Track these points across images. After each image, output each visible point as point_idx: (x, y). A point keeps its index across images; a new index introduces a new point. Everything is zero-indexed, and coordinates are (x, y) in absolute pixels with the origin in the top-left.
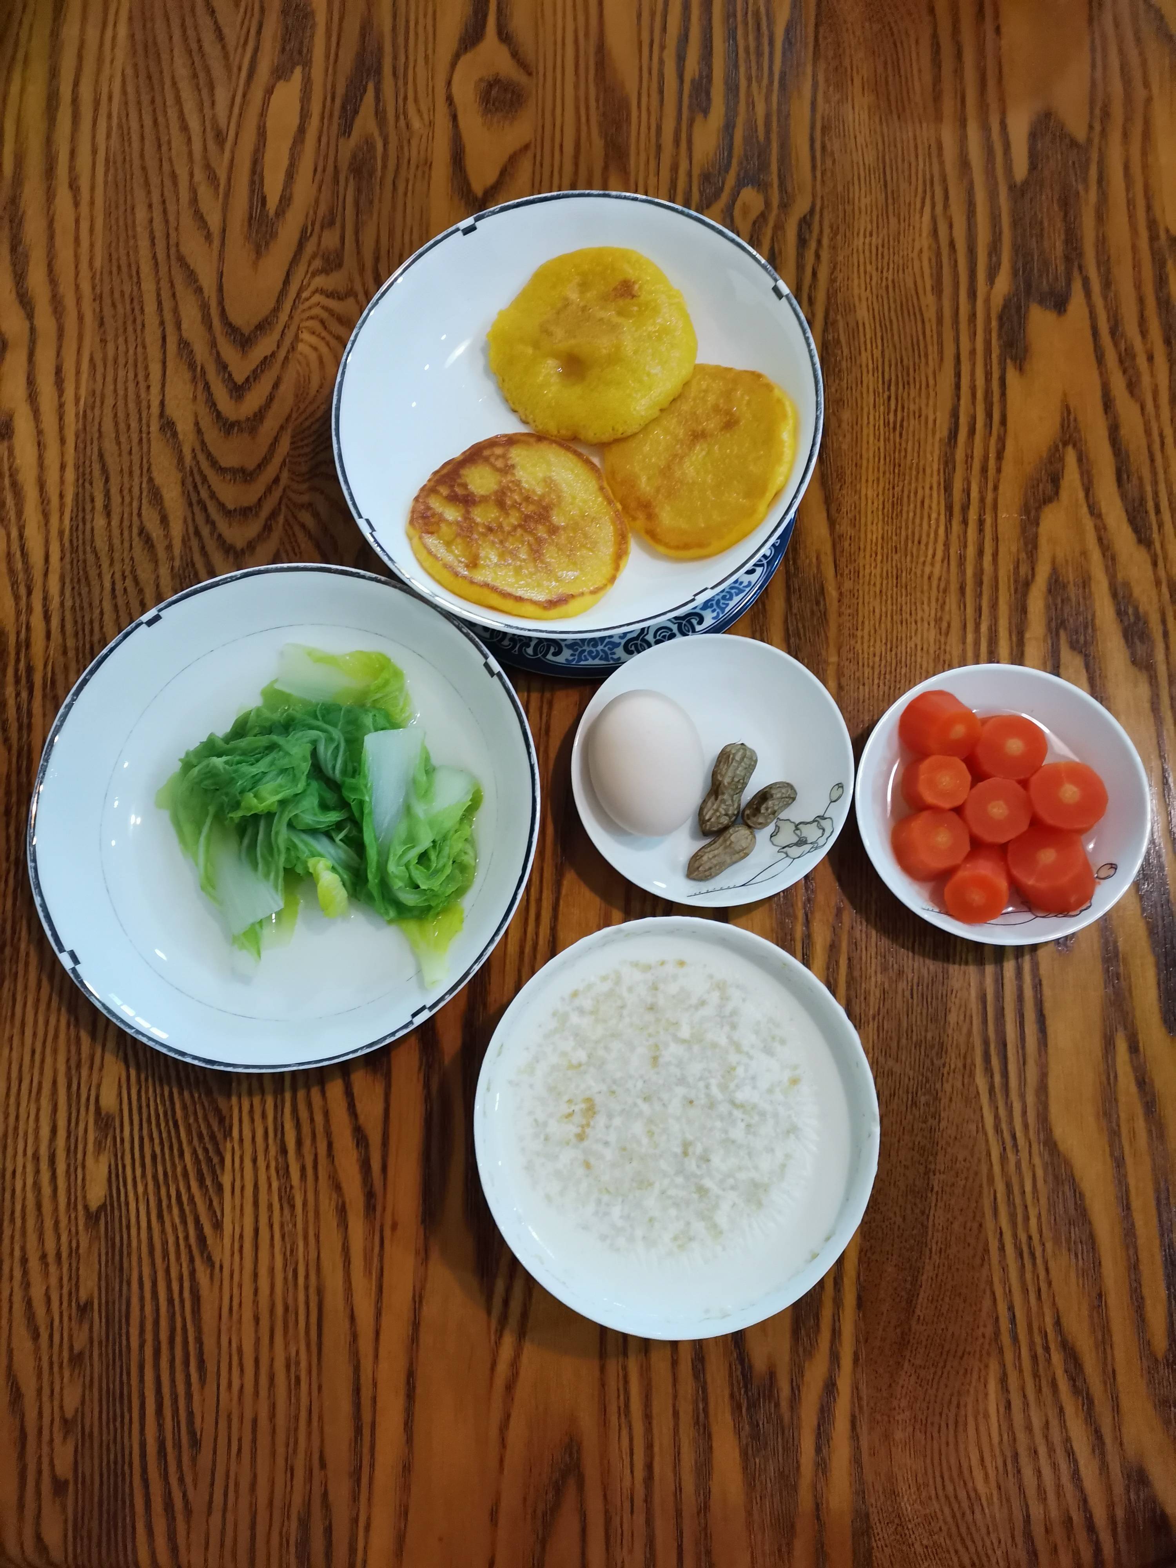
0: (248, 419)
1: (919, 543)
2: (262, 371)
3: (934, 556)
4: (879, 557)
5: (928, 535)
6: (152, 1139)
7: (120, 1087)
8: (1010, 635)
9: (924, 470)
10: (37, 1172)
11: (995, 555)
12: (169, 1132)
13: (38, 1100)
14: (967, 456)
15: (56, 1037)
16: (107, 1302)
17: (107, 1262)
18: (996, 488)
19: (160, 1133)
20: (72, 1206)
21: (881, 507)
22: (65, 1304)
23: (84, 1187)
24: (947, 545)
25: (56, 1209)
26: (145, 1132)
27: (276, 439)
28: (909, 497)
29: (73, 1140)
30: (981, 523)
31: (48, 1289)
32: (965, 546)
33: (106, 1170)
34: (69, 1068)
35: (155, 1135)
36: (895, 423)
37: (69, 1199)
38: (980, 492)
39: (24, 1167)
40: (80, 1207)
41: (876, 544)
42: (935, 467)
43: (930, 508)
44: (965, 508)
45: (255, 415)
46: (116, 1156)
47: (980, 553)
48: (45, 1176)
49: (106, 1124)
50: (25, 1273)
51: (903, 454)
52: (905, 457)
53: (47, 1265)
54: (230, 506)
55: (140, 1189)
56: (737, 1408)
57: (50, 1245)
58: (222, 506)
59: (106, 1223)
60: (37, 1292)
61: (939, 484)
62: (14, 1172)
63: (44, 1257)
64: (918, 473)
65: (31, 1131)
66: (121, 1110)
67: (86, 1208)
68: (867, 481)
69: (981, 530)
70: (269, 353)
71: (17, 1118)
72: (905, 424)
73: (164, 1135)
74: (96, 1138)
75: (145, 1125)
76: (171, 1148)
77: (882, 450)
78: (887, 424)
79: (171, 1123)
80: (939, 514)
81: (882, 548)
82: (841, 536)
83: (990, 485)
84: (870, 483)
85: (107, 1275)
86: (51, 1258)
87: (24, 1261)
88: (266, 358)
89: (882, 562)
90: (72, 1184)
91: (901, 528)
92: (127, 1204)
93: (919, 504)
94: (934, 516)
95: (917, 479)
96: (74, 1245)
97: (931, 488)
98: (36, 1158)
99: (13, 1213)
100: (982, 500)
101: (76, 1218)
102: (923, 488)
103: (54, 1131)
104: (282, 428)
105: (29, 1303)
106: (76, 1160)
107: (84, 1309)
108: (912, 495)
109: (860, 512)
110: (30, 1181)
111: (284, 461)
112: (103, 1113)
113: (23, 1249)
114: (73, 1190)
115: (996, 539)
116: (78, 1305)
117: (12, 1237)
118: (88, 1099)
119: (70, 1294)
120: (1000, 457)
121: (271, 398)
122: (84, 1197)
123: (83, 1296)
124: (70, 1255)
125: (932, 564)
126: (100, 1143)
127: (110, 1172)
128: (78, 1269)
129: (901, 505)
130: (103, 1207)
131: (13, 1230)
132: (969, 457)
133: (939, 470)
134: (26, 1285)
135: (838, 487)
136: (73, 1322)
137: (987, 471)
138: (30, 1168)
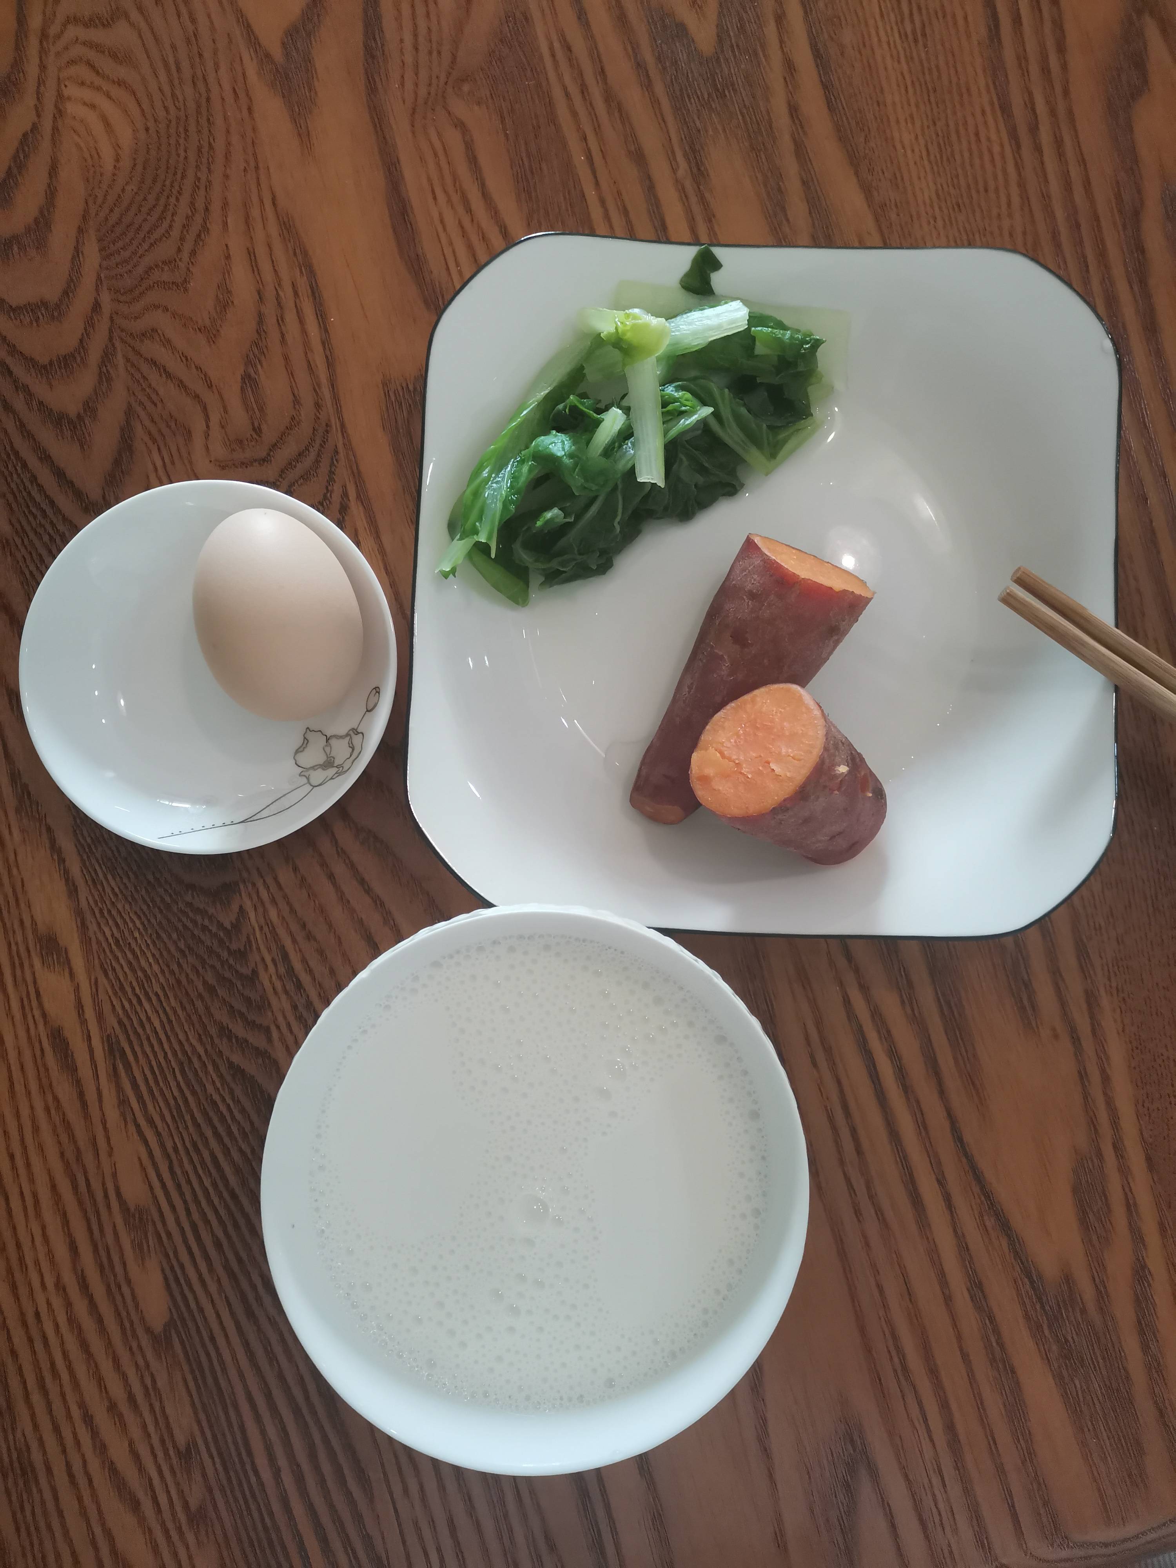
0: (28, 230)
1: (986, 191)
2: (26, 156)
3: (1009, 204)
4: (940, 223)
5: (995, 178)
6: (207, 1222)
7: (144, 1169)
8: (1132, 288)
9: (968, 90)
10: (69, 1305)
11: (1087, 184)
12: (227, 1207)
13: (38, 1214)
14: (1018, 58)
15: (36, 1130)
16: (214, 1436)
17: (198, 1388)
18: (1066, 92)
19: (216, 1211)
20: (129, 1333)
21: (924, 154)
22: (160, 1454)
23: (137, 1306)
24: (1022, 184)
25: (109, 1344)
26: (196, 1216)
27: (77, 251)
28: (957, 132)
29: (103, 1254)
30: (1058, 143)
31: (131, 1444)
32: (1046, 181)
33: (160, 1278)
34: (67, 1164)
35: (211, 1216)
36: (914, 32)
37: (122, 1325)
38: (1048, 102)
39: (49, 1303)
40: (140, 1332)
41: (932, 207)
42: (982, 83)
43: (989, 139)
44: (1034, 129)
45: (36, 221)
46: (167, 1256)
47: (1068, 187)
48: (81, 1307)
49: (141, 1219)
50: (95, 1434)
51: (935, 74)
52: (939, 77)
53: (121, 1416)
54: (44, 360)
55: (213, 1287)
56: (1036, 1330)
57: (117, 1390)
58: (30, 362)
59: (182, 1343)
60: (119, 1452)
61: (992, 104)
62: (37, 1314)
63: (112, 1407)
64: (961, 95)
65: (42, 1257)
66: (155, 1198)
67: (148, 1330)
68: (898, 122)
69: (1061, 154)
70: (28, 127)
71: (18, 1246)
72: (928, 31)
73: (222, 1212)
74: (132, 1242)
75: (193, 1208)
76: (236, 1226)
77: (907, 76)
78: (903, 36)
79: (226, 1195)
80: (1002, 146)
81: (940, 208)
82: (883, 206)
83: (1058, 90)
84: (903, 123)
85: (203, 1405)
86: (124, 1407)
87: (88, 1419)
88: (25, 135)
89: (944, 227)
90: (121, 1308)
91: (957, 176)
92: (201, 1310)
93: (973, 138)
94: (996, 149)
95: (962, 105)
96: (148, 1381)
97: (983, 112)
98: (60, 1286)
99: (53, 1364)
100: (1053, 112)
101: (140, 1348)
102: (973, 115)
103: (73, 1248)
104: (81, 230)
105: (113, 1470)
106: (115, 1276)
107: (187, 1455)
108: (961, 128)
109: (899, 169)
110: (62, 1319)
111: (99, 278)
112: (132, 1209)
113: (82, 1405)
114: (124, 1314)
115: (1082, 162)
116: (179, 1453)
117: (63, 1395)
118: (106, 1196)
119: (163, 1441)
120: (1061, 49)
121: (51, 193)
122: (142, 1319)
123: (181, 1439)
124: (147, 1394)
125: (1010, 216)
126: (140, 1246)
127: (166, 1279)
128: (163, 1409)
129: (951, 146)
130: (170, 1325)
131: (61, 1386)
132: (1022, 59)
133: (987, 85)
134: (102, 1448)
135: (862, 139)
136: (179, 1475)
137: (1049, 72)
138: (57, 1303)
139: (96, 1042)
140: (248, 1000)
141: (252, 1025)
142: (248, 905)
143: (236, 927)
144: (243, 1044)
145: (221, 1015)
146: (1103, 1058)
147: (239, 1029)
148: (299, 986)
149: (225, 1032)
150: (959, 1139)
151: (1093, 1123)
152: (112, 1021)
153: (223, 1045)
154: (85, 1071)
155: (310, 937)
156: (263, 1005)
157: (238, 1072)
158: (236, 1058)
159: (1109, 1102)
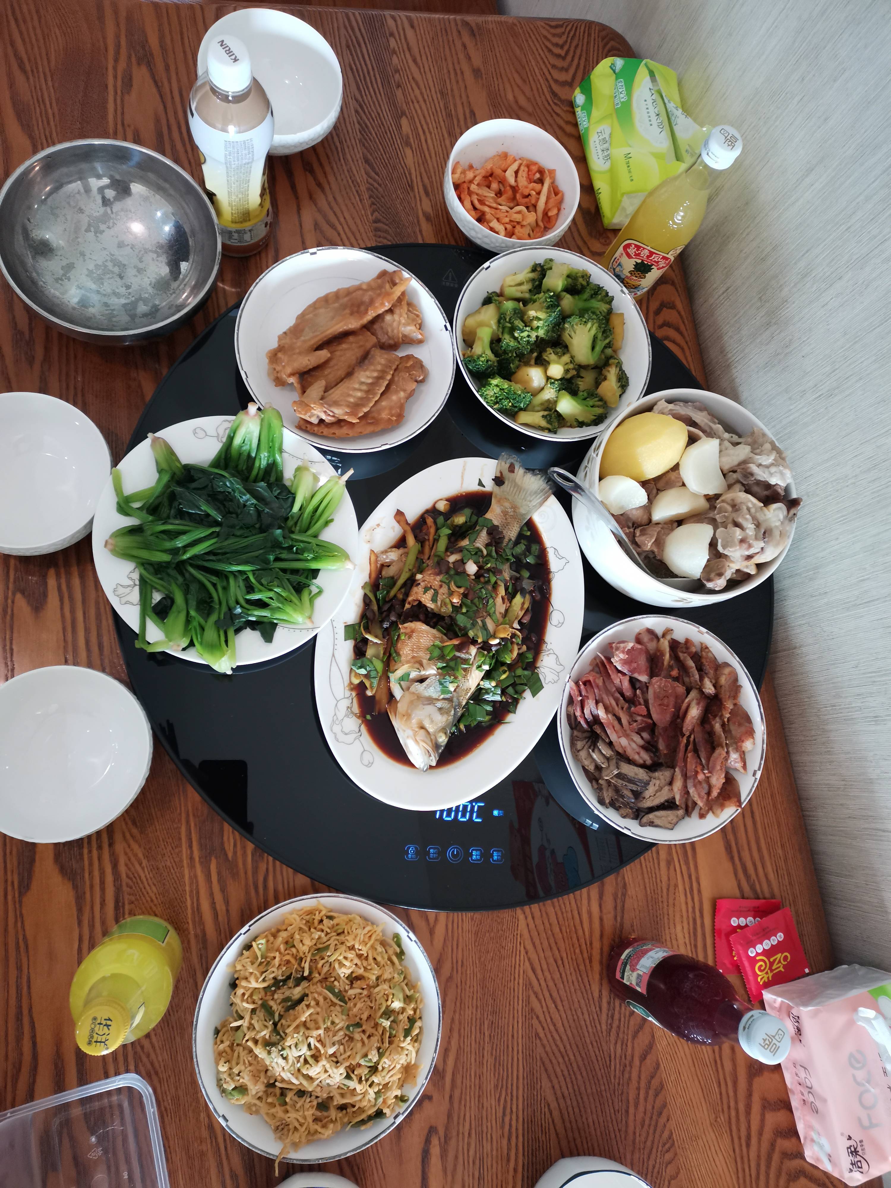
139: (416, 190)
140: (372, 191)
141: (371, 185)
142: (370, 216)
143: (374, 211)
144: (375, 180)
145: (380, 189)
146: (115, 117)
147: (376, 185)
148: (357, 192)
149: (380, 185)
150: (165, 107)
151: (122, 101)
152: (412, 195)
153: (380, 182)
154: (420, 184)
155: (353, 204)
156: (368, 189)
157: (377, 174)
158: (377, 177)
159: (116, 105)
